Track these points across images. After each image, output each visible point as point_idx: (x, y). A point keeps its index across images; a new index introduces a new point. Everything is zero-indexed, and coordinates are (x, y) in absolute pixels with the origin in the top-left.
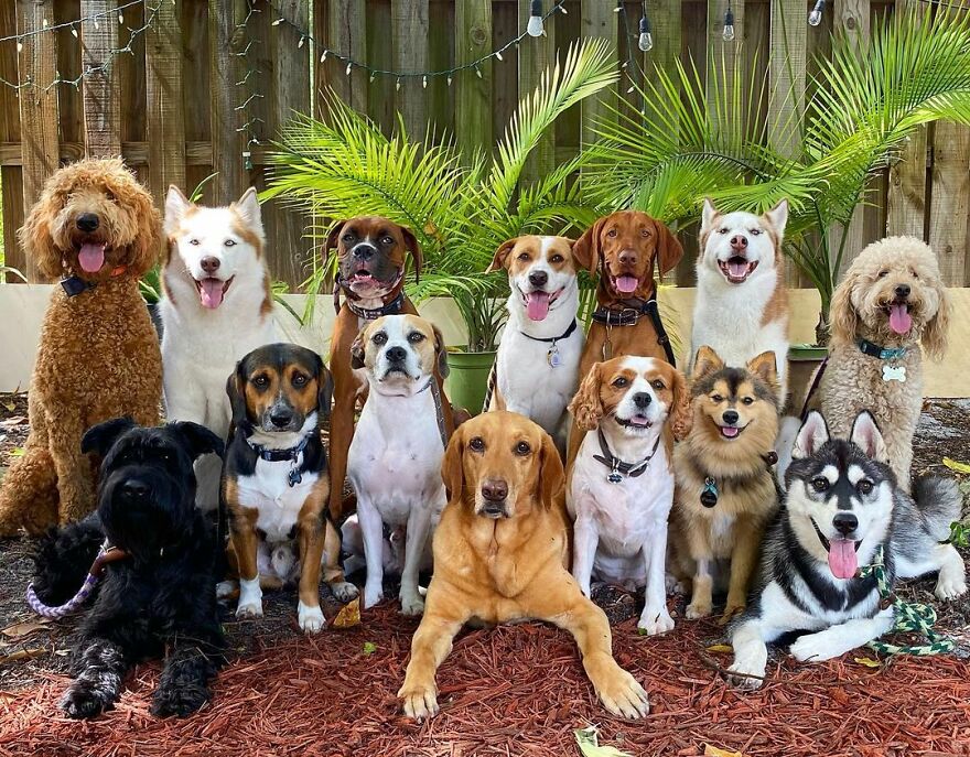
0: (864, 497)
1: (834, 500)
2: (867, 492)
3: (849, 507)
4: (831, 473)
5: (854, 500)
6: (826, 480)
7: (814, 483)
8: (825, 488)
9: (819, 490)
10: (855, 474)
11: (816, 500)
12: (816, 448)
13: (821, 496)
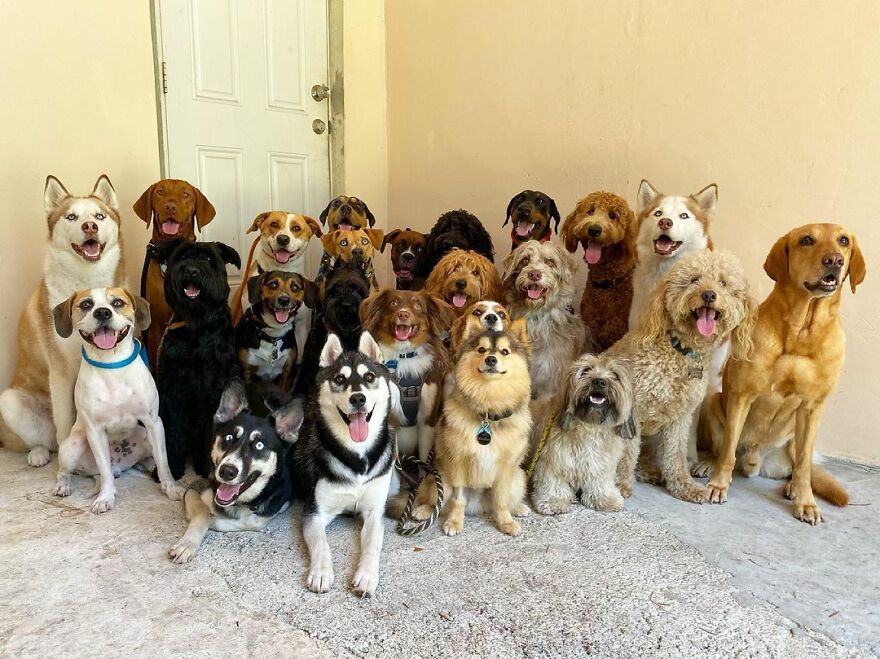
0: (370, 384)
1: (350, 388)
2: (371, 381)
3: (360, 389)
4: (346, 371)
5: (362, 387)
6: (343, 376)
7: (335, 380)
8: (344, 382)
9: (339, 384)
10: (362, 369)
11: (338, 392)
12: (335, 358)
13: (341, 387)
